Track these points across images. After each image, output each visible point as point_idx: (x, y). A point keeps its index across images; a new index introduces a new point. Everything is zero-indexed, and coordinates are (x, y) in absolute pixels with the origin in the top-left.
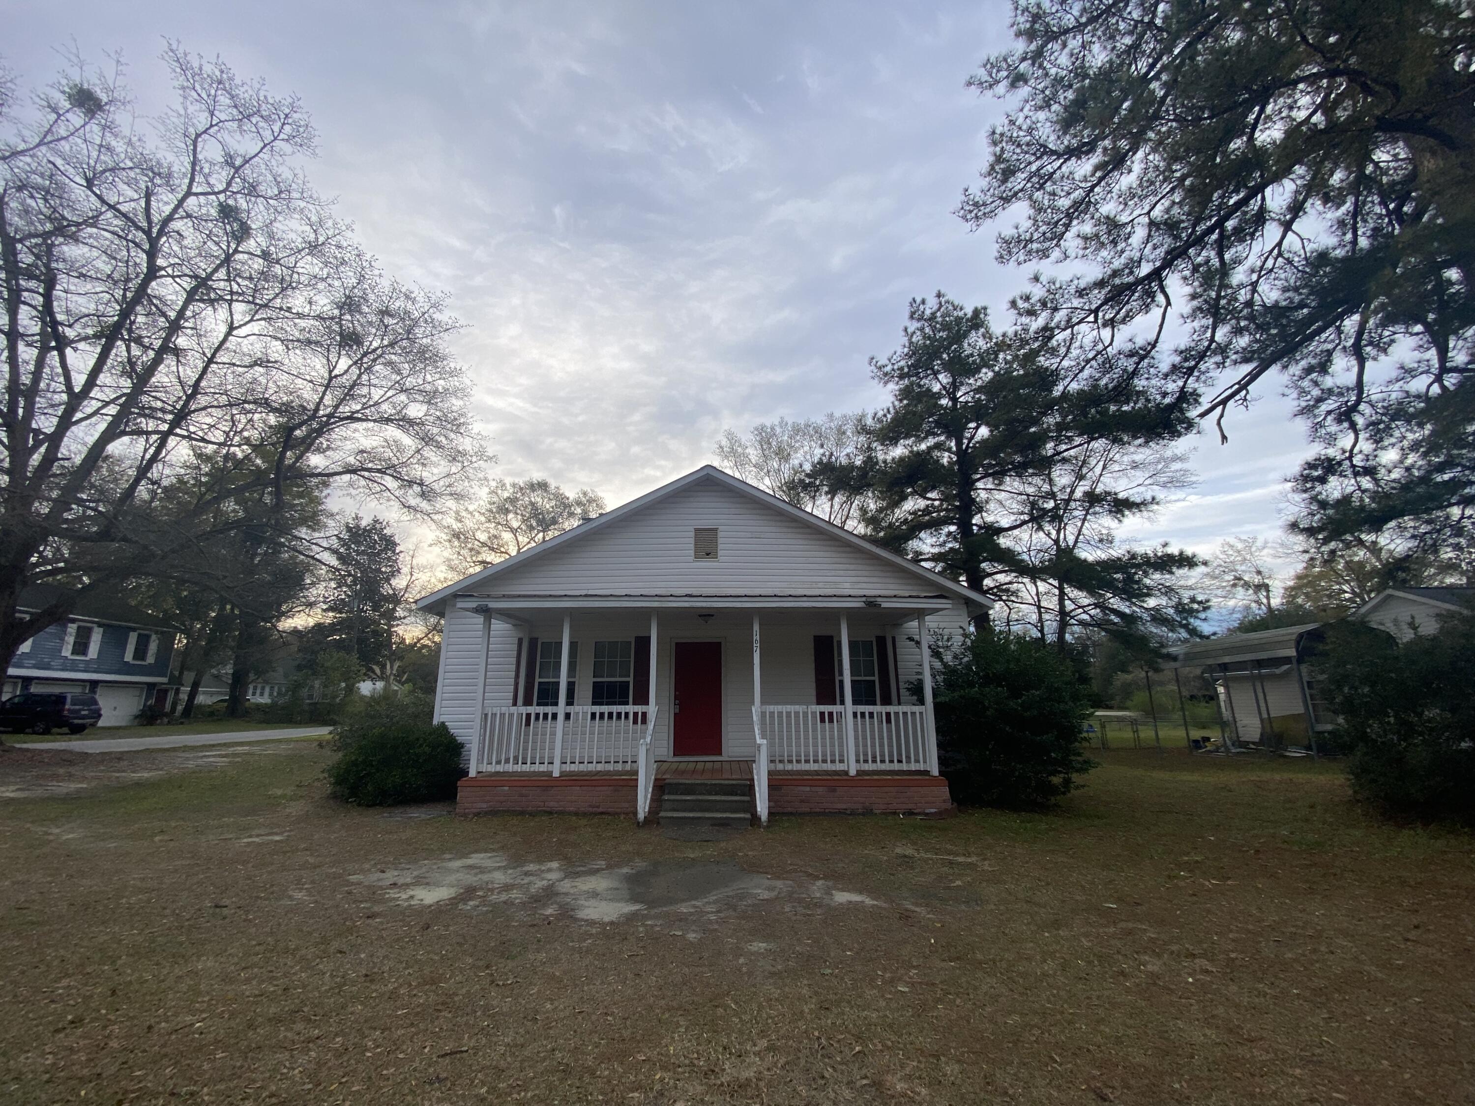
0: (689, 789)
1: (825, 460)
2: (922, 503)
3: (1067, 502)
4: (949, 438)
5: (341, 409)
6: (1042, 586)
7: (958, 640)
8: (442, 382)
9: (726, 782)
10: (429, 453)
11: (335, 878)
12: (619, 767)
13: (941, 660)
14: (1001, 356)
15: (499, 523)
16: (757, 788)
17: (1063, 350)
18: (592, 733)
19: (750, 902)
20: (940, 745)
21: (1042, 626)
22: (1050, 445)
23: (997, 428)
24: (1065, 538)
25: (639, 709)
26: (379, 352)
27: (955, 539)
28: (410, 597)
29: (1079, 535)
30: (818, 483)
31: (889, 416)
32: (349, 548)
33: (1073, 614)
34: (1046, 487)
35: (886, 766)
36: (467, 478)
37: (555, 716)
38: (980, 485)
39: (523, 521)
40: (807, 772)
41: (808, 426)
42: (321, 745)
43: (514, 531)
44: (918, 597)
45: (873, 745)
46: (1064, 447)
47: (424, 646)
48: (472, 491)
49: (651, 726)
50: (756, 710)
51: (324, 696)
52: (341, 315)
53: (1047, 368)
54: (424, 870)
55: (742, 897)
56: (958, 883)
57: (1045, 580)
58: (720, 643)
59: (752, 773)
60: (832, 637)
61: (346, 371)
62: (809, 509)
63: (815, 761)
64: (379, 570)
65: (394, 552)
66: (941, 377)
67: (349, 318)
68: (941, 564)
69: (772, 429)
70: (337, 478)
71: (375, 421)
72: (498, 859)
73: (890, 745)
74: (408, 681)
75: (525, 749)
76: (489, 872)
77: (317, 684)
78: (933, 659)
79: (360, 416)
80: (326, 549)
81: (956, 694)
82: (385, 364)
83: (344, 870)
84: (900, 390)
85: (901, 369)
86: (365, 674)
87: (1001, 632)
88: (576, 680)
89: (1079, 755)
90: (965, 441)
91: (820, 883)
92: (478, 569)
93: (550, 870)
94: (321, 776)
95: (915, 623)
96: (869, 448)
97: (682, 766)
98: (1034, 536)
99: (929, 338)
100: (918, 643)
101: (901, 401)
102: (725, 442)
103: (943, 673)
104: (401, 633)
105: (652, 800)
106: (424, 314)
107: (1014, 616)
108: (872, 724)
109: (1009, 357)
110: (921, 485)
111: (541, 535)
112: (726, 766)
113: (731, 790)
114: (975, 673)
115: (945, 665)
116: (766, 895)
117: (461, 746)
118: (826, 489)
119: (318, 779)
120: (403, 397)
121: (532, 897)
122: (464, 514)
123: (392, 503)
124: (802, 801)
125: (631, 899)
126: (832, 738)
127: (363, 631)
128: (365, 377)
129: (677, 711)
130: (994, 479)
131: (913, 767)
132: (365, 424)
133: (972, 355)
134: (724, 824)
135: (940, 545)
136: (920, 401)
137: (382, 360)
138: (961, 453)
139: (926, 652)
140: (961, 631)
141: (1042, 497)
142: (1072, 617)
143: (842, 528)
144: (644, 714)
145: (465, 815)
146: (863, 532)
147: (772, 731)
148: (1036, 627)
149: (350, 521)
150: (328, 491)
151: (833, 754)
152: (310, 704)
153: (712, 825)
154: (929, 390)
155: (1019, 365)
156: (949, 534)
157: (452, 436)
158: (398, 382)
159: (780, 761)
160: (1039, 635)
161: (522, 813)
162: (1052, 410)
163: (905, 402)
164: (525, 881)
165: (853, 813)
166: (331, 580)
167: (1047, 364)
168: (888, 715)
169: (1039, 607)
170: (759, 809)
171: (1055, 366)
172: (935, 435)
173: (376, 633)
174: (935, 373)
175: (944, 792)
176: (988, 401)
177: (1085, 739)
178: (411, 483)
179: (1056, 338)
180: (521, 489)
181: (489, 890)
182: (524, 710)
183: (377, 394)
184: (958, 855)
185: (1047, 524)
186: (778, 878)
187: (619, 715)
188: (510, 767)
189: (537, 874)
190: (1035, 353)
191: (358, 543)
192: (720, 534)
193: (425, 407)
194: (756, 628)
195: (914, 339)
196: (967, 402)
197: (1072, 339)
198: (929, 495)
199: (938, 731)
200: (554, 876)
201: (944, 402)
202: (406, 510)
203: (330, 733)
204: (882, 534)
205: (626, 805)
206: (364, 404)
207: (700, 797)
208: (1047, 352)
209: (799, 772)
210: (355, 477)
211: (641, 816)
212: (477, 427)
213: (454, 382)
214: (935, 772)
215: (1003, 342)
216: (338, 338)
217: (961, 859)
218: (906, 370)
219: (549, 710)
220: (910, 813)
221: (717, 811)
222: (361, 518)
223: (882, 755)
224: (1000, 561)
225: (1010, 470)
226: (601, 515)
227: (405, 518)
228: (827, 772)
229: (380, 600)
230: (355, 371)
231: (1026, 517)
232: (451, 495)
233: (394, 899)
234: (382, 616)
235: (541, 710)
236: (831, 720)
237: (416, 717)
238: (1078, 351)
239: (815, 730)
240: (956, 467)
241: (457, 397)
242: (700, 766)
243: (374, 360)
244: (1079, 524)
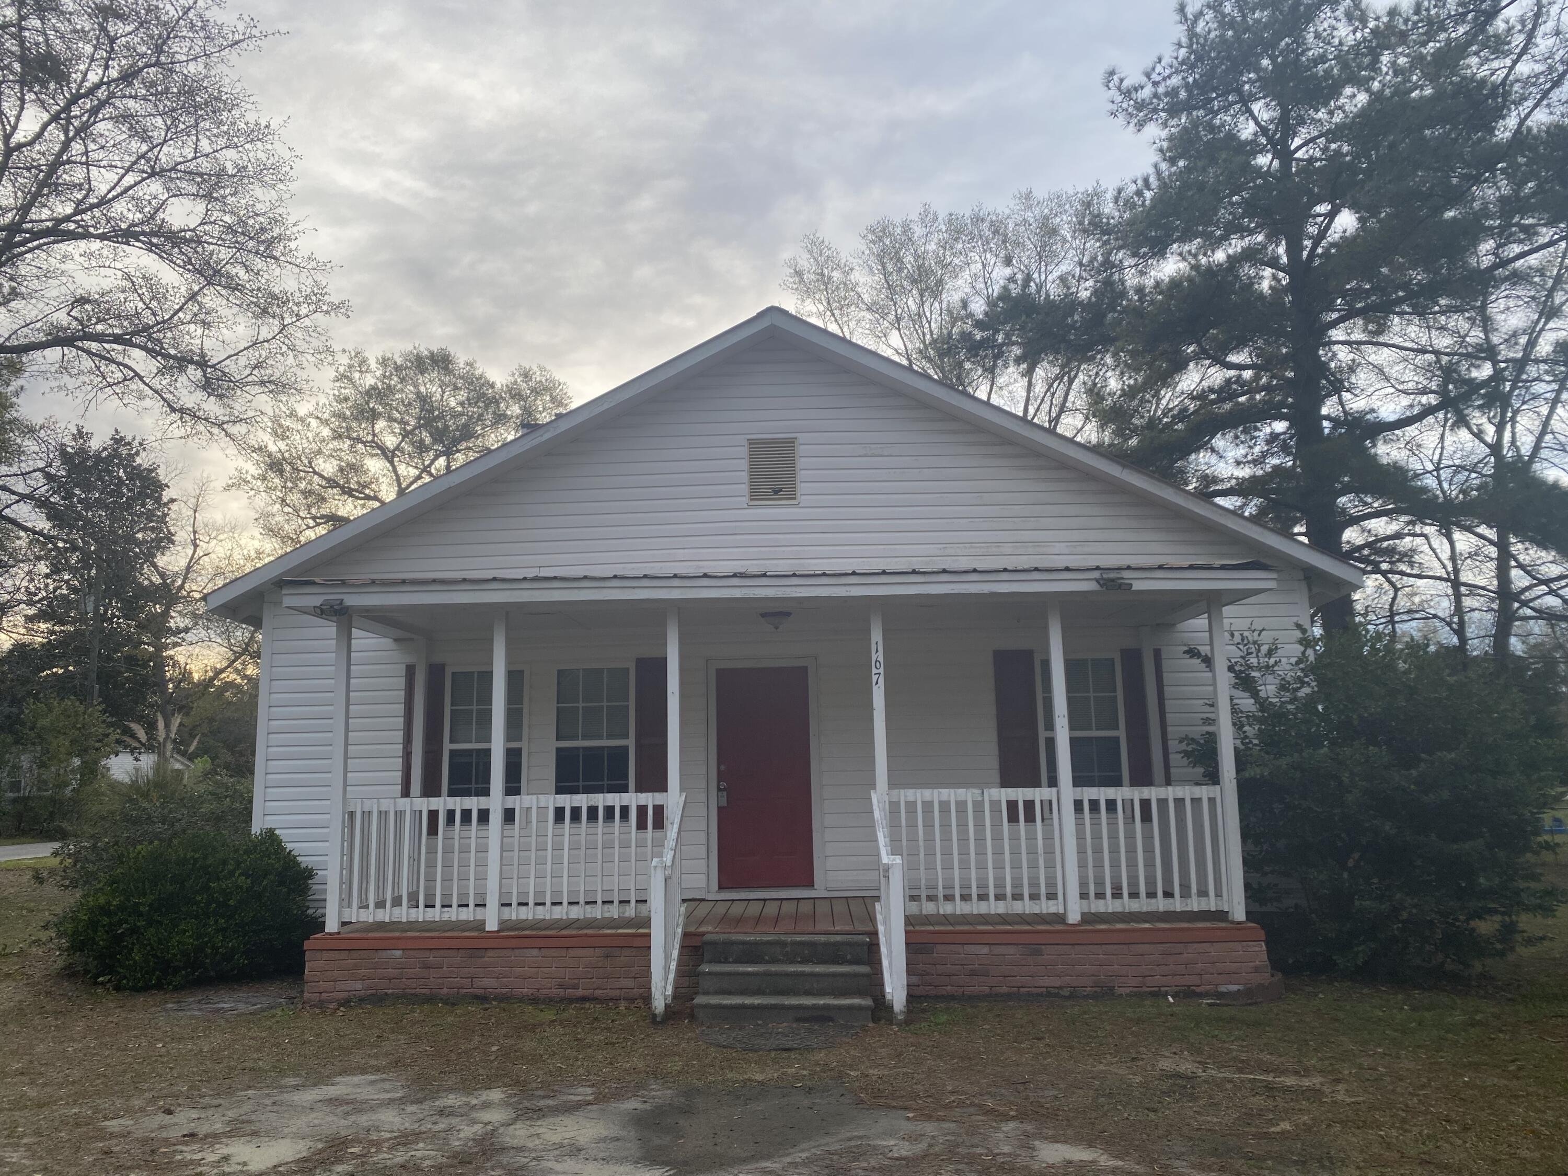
0: (751, 953)
1: (1015, 290)
2: (1217, 376)
3: (1520, 365)
4: (1272, 237)
5: (34, 214)
6: (1464, 541)
7: (1291, 651)
8: (231, 154)
9: (823, 938)
10: (212, 299)
11: (78, 1125)
12: (614, 912)
13: (1255, 694)
14: (1385, 58)
15: (358, 440)
16: (884, 950)
17: (1518, 40)
18: (558, 848)
19: (873, 1162)
20: (1249, 863)
21: (1462, 623)
22: (1488, 245)
23: (1374, 213)
24: (1513, 441)
25: (649, 799)
26: (102, 93)
27: (1285, 449)
28: (197, 587)
29: (1543, 433)
30: (1000, 338)
31: (1148, 195)
32: (69, 496)
33: (1528, 595)
34: (1476, 336)
35: (1142, 905)
36: (292, 348)
37: (484, 816)
38: (1337, 334)
39: (405, 434)
40: (984, 919)
41: (978, 219)
42: (38, 878)
43: (389, 455)
44: (1209, 568)
45: (1115, 865)
46: (1516, 249)
47: (231, 685)
48: (301, 375)
49: (672, 831)
50: (879, 798)
51: (42, 784)
52: (22, 18)
53: (1483, 81)
54: (246, 1107)
55: (857, 1154)
56: (1286, 1126)
57: (1469, 529)
58: (805, 669)
59: (872, 919)
60: (1029, 654)
61: (39, 135)
62: (982, 394)
63: (999, 897)
64: (130, 539)
65: (158, 500)
66: (1256, 107)
67: (38, 23)
68: (1256, 501)
69: (906, 228)
70: (37, 355)
71: (103, 237)
72: (387, 1085)
73: (1150, 864)
74: (202, 751)
75: (430, 880)
76: (372, 1109)
77: (25, 761)
78: (1238, 693)
79: (72, 226)
80: (23, 497)
81: (1284, 762)
82: (115, 119)
83: (96, 1110)
84: (1171, 138)
85: (1173, 93)
86: (118, 742)
87: (1379, 636)
88: (523, 745)
89: (1535, 877)
90: (1308, 243)
91: (1009, 1126)
92: (322, 530)
93: (486, 1105)
94: (44, 936)
95: (1202, 622)
96: (1108, 264)
97: (737, 909)
98: (1449, 438)
99: (1232, 24)
100: (1208, 661)
101: (1172, 161)
102: (805, 263)
103: (1260, 721)
104: (181, 659)
105: (680, 974)
106: (187, 11)
107: (1403, 603)
108: (1112, 824)
109: (1402, 61)
110: (1214, 338)
111: (442, 461)
112: (822, 908)
113: (833, 954)
114: (1324, 717)
115: (1263, 704)
116: (904, 1149)
117: (309, 873)
118: (1017, 351)
119: (37, 942)
120: (155, 187)
121: (455, 1155)
122: (288, 423)
123: (147, 403)
124: (973, 973)
125: (644, 1158)
126: (1032, 852)
127: (109, 658)
128: (77, 147)
129: (724, 803)
130: (1367, 321)
131: (1195, 904)
132: (83, 244)
133: (1323, 59)
134: (821, 1017)
135: (1255, 462)
136: (1213, 161)
137: (107, 111)
138: (1296, 268)
139: (1224, 679)
140: (1298, 634)
141: (1468, 356)
142: (1525, 604)
143: (1052, 431)
144: (659, 810)
145: (321, 1004)
146: (1094, 439)
147: (913, 839)
148: (1449, 624)
149: (68, 440)
150: (20, 382)
151: (1034, 884)
152: (15, 801)
153: (798, 1020)
154: (1232, 137)
155: (1424, 75)
156: (1273, 438)
157: (258, 263)
158: (143, 156)
159: (930, 898)
160: (1455, 640)
161: (430, 999)
162: (1493, 170)
163: (1181, 163)
164: (441, 1126)
165: (1074, 996)
166: (39, 558)
167: (1483, 72)
168: (1146, 804)
169: (1456, 584)
170: (888, 989)
171: (1501, 74)
172: (1244, 231)
173: (132, 661)
174: (1245, 101)
175: (1259, 951)
176: (1356, 157)
177: (1548, 846)
178: (182, 362)
179: (1506, 13)
180: (398, 368)
181: (373, 1143)
182: (425, 804)
183: (103, 181)
184: (1284, 1072)
185: (1477, 413)
186: (929, 1118)
187: (609, 812)
188: (403, 914)
189: (466, 1112)
190: (1459, 50)
191: (88, 487)
192: (801, 450)
193: (200, 207)
194: (877, 636)
195: (1200, 27)
196: (1311, 160)
197: (1537, 16)
198: (1233, 358)
199: (1246, 834)
200: (496, 1116)
201: (1263, 160)
202: (175, 416)
203: (55, 854)
204: (1133, 442)
205: (629, 983)
206: (79, 203)
207: (773, 968)
208: (1484, 46)
209: (965, 919)
210: (68, 351)
211: (659, 1004)
212: (302, 246)
213: (257, 152)
214: (1239, 914)
215: (1389, 26)
216: (17, 66)
217: (1290, 1081)
218: (1183, 94)
219: (473, 803)
220: (1187, 994)
221: (808, 993)
222: (90, 435)
223: (1133, 882)
224: (1377, 493)
225: (1400, 301)
226: (559, 416)
227: (177, 431)
228: (1022, 918)
229: (136, 597)
230: (55, 134)
231: (1433, 399)
232: (263, 383)
233: (192, 1162)
234: (141, 626)
235: (458, 804)
236: (1030, 818)
237: (219, 819)
238: (1551, 41)
239: (997, 837)
240: (1288, 299)
241: (263, 184)
242: (771, 909)
243: (94, 111)
244: (1545, 410)
